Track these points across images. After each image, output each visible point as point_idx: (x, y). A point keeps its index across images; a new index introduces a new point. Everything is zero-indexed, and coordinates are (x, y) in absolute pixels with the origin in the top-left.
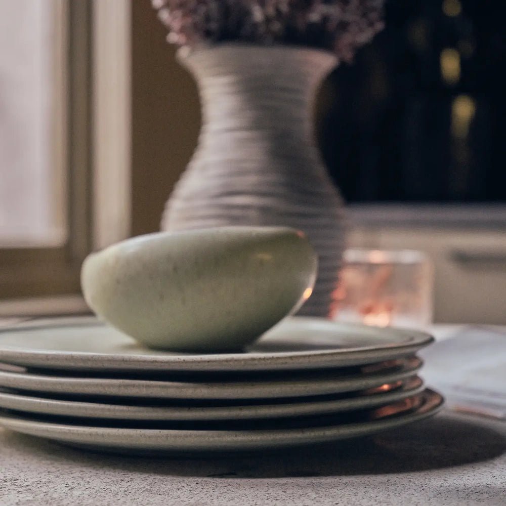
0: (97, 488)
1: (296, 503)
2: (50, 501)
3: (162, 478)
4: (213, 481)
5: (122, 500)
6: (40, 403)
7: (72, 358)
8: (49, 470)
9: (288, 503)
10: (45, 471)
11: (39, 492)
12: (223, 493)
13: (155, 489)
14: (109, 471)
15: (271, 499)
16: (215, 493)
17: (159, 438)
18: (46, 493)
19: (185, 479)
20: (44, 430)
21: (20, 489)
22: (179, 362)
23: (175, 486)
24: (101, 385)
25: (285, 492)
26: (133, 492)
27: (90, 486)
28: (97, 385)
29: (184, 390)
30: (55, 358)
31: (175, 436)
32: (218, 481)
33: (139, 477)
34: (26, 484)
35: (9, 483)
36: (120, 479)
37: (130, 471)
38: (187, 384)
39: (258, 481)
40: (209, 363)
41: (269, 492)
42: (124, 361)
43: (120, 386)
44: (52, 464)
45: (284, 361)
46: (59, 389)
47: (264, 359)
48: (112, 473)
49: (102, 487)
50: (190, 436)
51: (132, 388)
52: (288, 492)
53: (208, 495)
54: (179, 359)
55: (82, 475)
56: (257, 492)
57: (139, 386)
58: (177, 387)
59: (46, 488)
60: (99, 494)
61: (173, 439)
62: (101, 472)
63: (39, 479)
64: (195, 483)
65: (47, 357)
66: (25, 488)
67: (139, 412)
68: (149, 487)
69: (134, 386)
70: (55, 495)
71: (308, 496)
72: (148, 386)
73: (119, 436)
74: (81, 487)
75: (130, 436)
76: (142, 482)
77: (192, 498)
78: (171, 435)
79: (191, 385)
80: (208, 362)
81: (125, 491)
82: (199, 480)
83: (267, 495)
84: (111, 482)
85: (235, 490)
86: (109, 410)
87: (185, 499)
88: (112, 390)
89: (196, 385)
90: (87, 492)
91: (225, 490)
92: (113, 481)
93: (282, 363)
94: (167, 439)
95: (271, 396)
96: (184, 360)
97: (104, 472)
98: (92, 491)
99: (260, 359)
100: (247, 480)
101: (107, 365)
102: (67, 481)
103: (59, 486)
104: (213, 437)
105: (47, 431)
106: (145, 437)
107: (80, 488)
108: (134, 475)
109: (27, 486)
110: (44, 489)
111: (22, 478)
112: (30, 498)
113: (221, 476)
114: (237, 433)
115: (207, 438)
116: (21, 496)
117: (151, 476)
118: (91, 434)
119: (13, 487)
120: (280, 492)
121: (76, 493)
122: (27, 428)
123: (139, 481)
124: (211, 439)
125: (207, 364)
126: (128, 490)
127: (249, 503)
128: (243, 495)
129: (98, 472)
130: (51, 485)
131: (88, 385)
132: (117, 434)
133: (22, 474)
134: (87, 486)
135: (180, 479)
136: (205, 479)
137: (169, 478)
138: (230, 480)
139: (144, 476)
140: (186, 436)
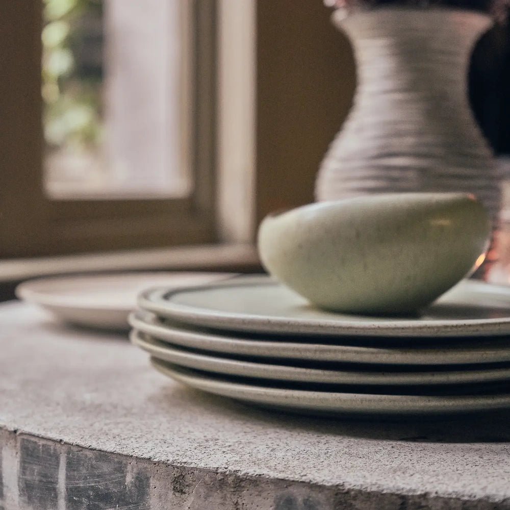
0: (297, 450)
1: (496, 469)
2: (257, 462)
3: (356, 441)
4: (407, 445)
5: (326, 462)
6: (236, 365)
7: (269, 323)
8: (244, 430)
9: (489, 469)
10: (241, 432)
11: (243, 453)
12: (421, 457)
13: (354, 451)
14: (303, 433)
15: (470, 465)
16: (413, 457)
17: (354, 402)
18: (251, 454)
19: (380, 443)
20: (239, 392)
21: (224, 450)
22: (374, 329)
23: (372, 449)
24: (298, 350)
25: (482, 458)
26: (333, 454)
27: (290, 448)
28: (294, 350)
29: (380, 356)
30: (252, 322)
31: (370, 401)
32: (413, 445)
33: (334, 440)
34: (227, 444)
35: (211, 443)
36: (315, 441)
37: (323, 433)
38: (382, 350)
39: (451, 445)
40: (403, 330)
41: (465, 457)
42: (321, 327)
43: (316, 351)
44: (244, 424)
45: (475, 329)
46: (255, 352)
47: (457, 326)
48: (307, 435)
49: (302, 449)
50: (385, 400)
51: (328, 353)
52: (485, 458)
53: (407, 459)
54: (373, 325)
55: (278, 436)
56: (454, 457)
57: (335, 351)
58: (373, 353)
59: (249, 448)
60: (302, 456)
61: (367, 403)
62: (295, 434)
63: (238, 439)
64: (391, 446)
65: (244, 322)
66: (229, 449)
67: (336, 376)
68: (347, 450)
69: (330, 351)
70: (260, 456)
71: (506, 462)
72: (344, 352)
73: (314, 399)
74: (281, 448)
75: (327, 400)
76: (340, 445)
77: (393, 462)
78: (366, 399)
79: (386, 351)
80: (403, 328)
81: (325, 454)
82: (394, 443)
83: (465, 461)
84: (309, 444)
85: (433, 455)
86: (305, 373)
87: (387, 463)
88: (308, 355)
89: (390, 351)
90: (289, 454)
91: (422, 455)
92: (310, 442)
93: (474, 331)
94: (362, 403)
95: (462, 362)
96: (379, 327)
97: (299, 434)
98: (293, 452)
99: (453, 326)
100: (441, 444)
101: (303, 330)
102: (266, 442)
103: (261, 447)
104: (407, 402)
105: (243, 392)
106: (340, 400)
107: (281, 450)
108: (328, 437)
109: (230, 446)
110: (247, 450)
111: (221, 438)
112: (238, 459)
113: (414, 439)
114: (430, 398)
115: (401, 403)
116: (228, 456)
117: (345, 438)
118: (286, 397)
119: (217, 447)
120: (477, 458)
121: (280, 454)
122: (222, 389)
123: (335, 443)
124: (405, 404)
125: (400, 331)
126: (328, 452)
127: (450, 468)
128: (442, 460)
129: (292, 433)
130: (252, 446)
131: (284, 349)
132: (313, 397)
133: (220, 434)
134: (288, 448)
135: (375, 442)
136: (399, 443)
137: (364, 441)
138: (424, 444)
139: (338, 438)
140: (381, 400)
